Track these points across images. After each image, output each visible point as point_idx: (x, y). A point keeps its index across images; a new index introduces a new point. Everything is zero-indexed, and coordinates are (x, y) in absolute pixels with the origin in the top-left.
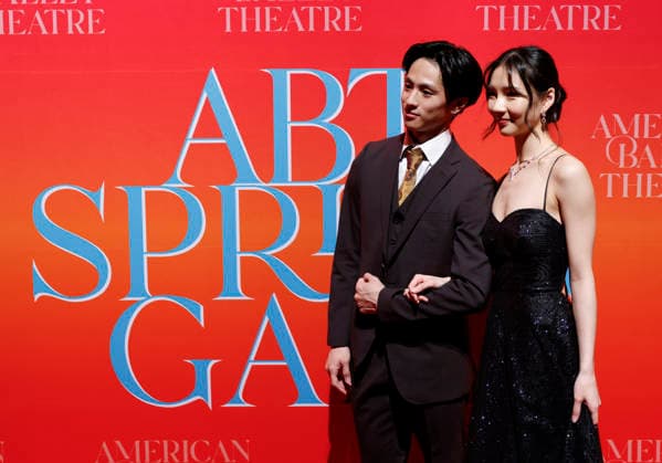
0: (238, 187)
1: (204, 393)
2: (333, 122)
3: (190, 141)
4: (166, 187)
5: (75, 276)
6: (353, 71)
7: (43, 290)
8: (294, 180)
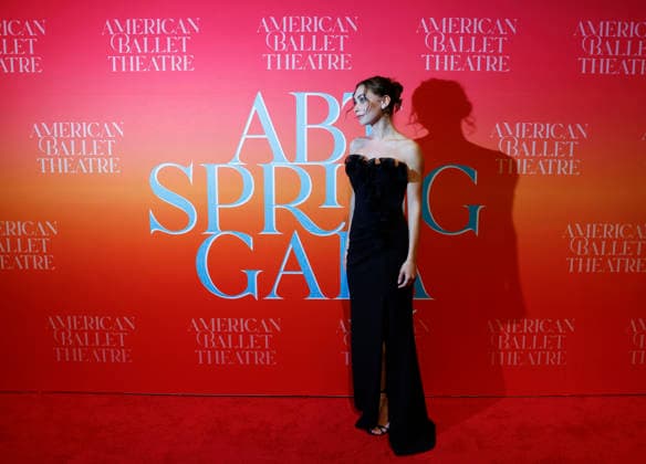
0: (274, 165)
1: (253, 290)
2: (334, 125)
3: (245, 136)
4: (230, 165)
5: (175, 218)
6: (345, 94)
7: (156, 227)
8: (309, 161)
